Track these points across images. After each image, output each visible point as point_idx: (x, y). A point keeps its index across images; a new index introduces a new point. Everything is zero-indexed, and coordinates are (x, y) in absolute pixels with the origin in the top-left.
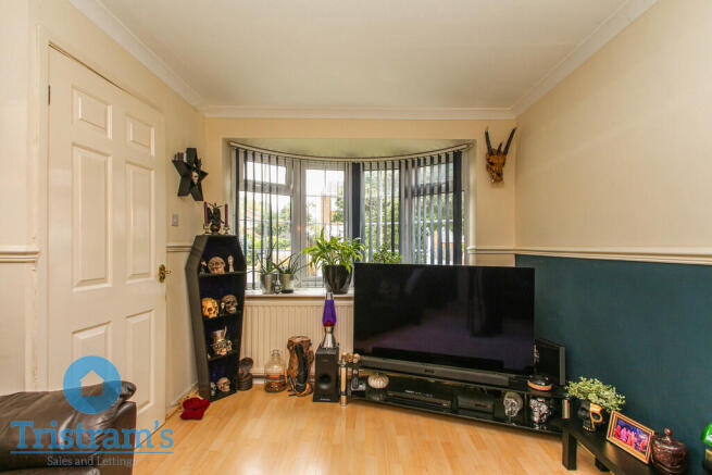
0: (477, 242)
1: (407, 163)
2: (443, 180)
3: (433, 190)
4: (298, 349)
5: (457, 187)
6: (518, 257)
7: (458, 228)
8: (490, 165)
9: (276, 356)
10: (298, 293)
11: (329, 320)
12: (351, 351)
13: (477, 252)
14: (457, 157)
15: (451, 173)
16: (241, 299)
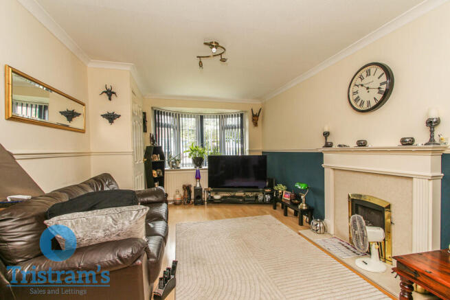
0: (249, 147)
1: (222, 117)
2: (236, 124)
3: (233, 127)
4: (187, 188)
5: (242, 127)
6: (263, 152)
7: (242, 142)
8: (253, 120)
9: (178, 191)
10: (182, 168)
11: (198, 177)
12: (207, 187)
13: (250, 151)
14: (242, 115)
15: (240, 121)
16: (163, 171)
